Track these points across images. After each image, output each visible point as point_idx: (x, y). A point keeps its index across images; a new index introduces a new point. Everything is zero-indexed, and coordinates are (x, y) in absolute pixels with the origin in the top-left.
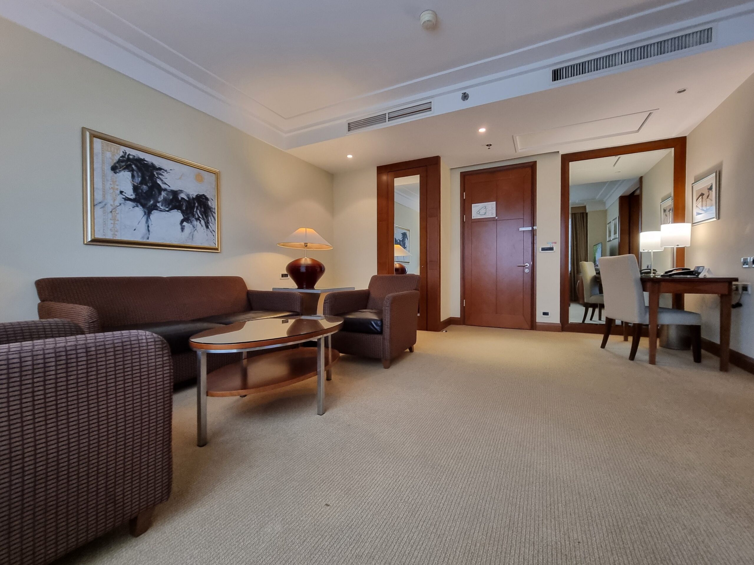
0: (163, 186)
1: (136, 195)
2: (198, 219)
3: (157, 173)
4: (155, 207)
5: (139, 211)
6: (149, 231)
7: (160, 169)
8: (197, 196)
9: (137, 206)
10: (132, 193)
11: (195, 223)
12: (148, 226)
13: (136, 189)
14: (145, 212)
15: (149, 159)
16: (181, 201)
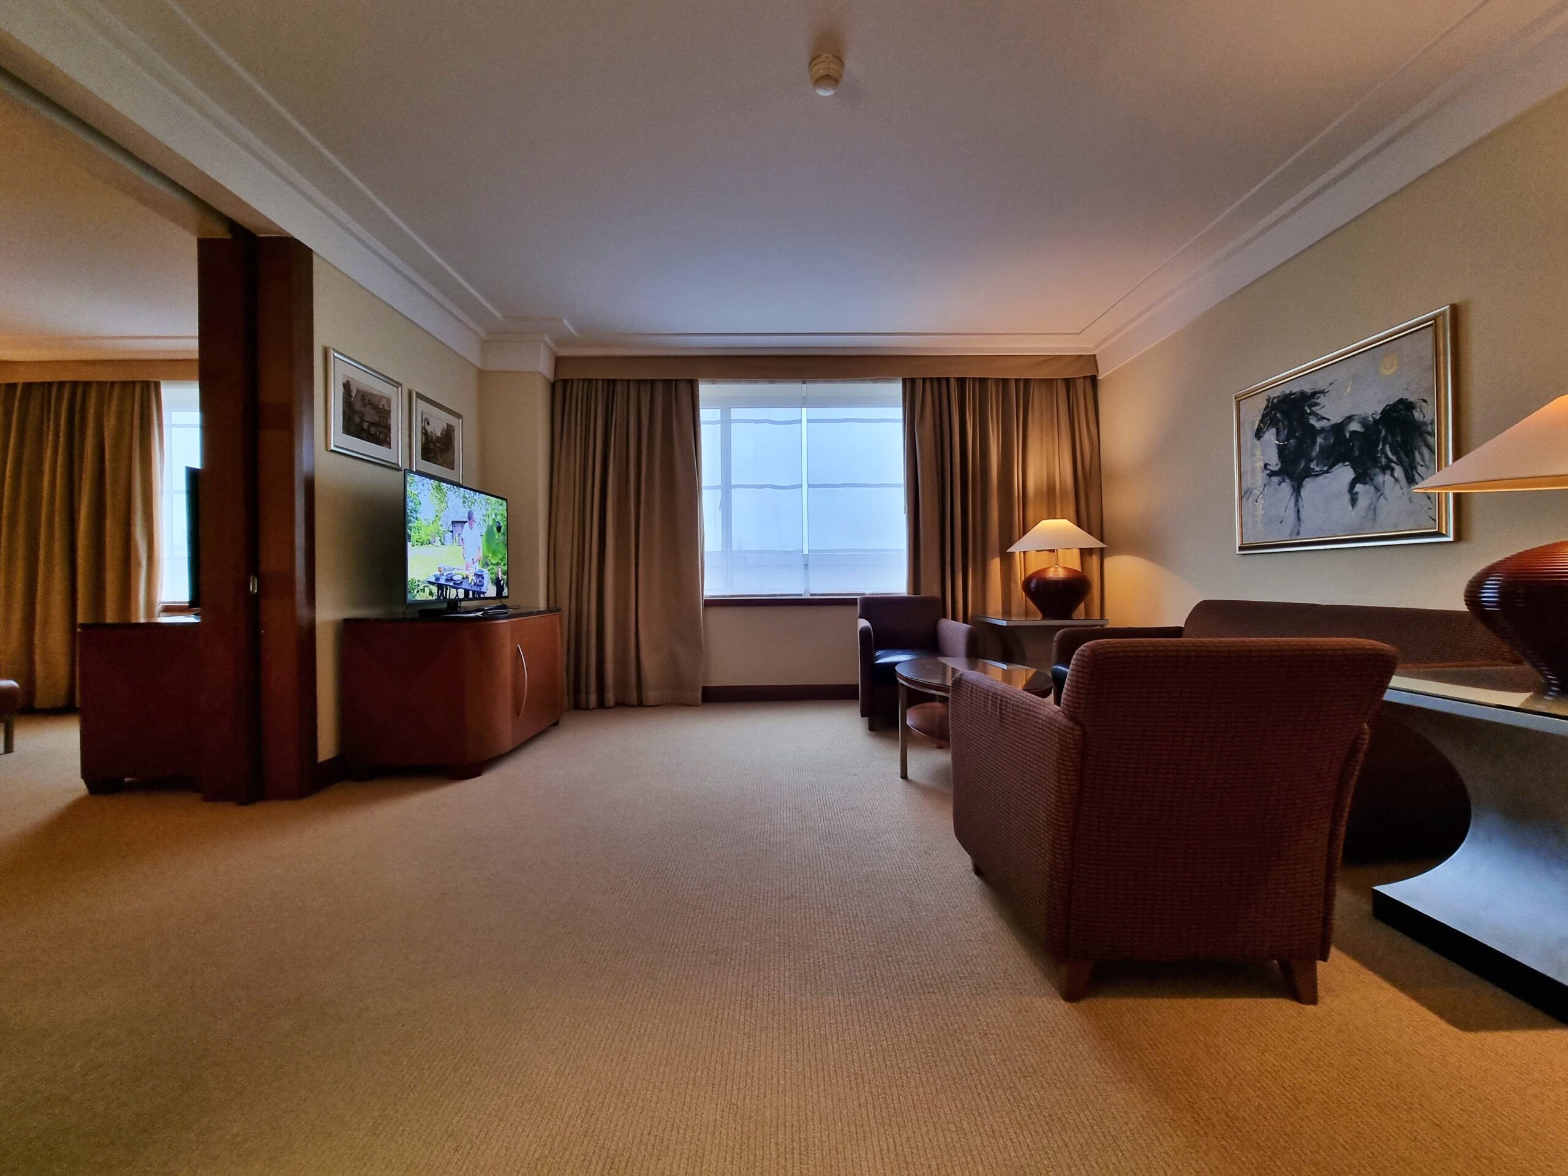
3: (1310, 407)
9: (1284, 481)
11: (1380, 478)
12: (1298, 511)
14: (1293, 487)
15: (1298, 386)
16: (1350, 440)
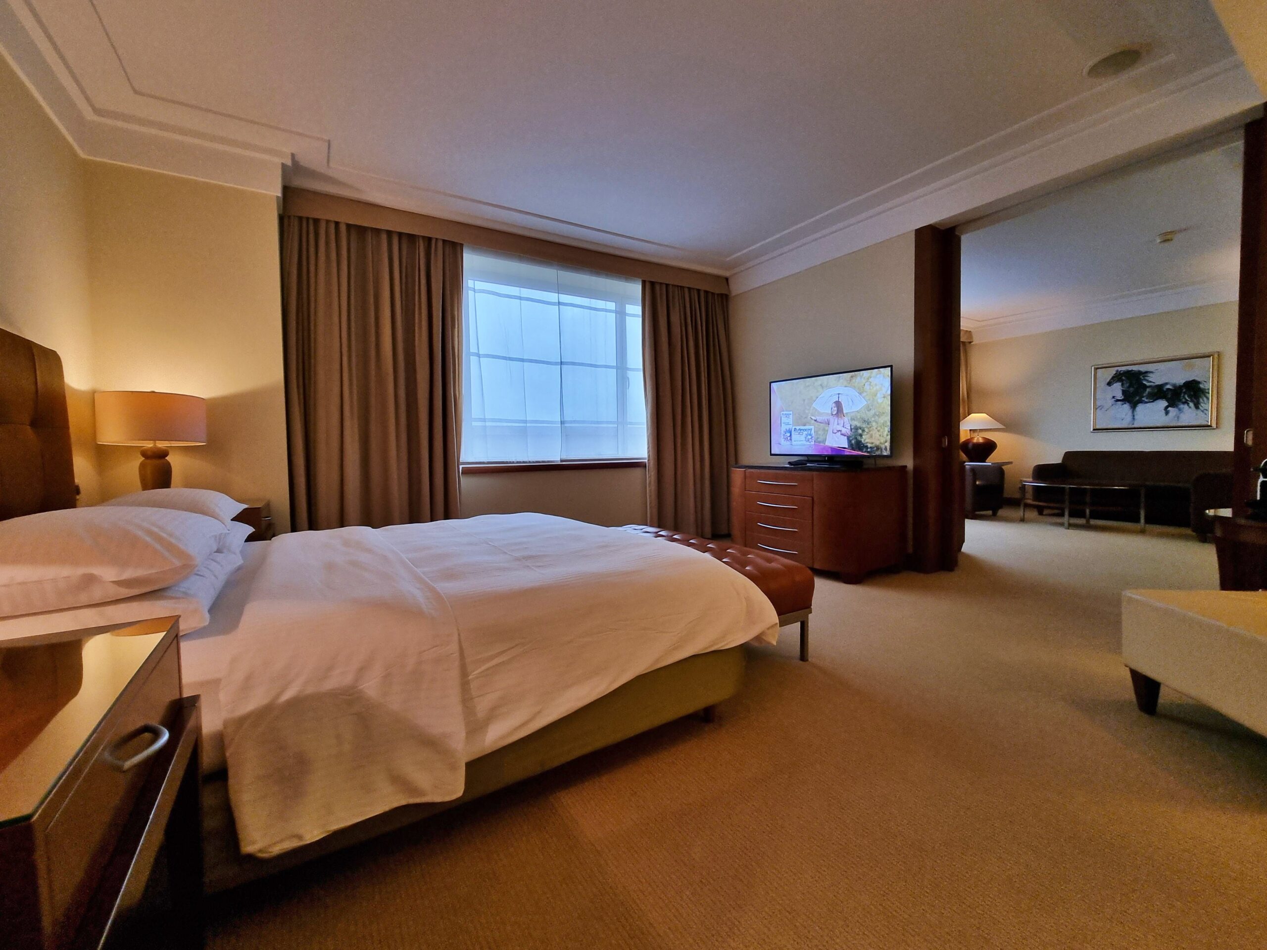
0: (1148, 384)
1: (1124, 396)
2: (1186, 402)
3: (1143, 377)
4: (1140, 401)
5: (1127, 406)
6: (1134, 419)
7: (1146, 372)
8: (1184, 383)
9: (1125, 404)
10: (1121, 395)
11: (1182, 406)
12: (1134, 416)
13: (1124, 392)
14: (1131, 406)
15: (1135, 368)
16: (1165, 392)
